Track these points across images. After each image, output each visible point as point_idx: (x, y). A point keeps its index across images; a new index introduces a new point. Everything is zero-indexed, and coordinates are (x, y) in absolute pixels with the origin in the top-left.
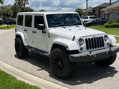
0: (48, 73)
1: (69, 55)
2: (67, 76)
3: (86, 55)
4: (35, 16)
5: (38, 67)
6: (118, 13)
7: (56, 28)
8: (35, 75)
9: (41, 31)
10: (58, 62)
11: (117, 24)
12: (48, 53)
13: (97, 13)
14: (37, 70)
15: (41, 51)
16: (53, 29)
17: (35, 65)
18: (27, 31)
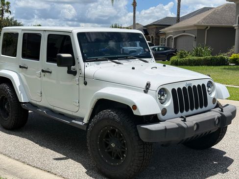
0: (82, 166)
1: (137, 126)
2: (133, 174)
3: (177, 126)
4: (49, 36)
5: (54, 152)
6: (195, 38)
7: (99, 64)
8: (52, 173)
9: (66, 69)
10: (108, 141)
11: (195, 58)
12: (82, 119)
13: (152, 37)
14: (55, 159)
15: (62, 115)
16: (92, 66)
17: (47, 148)
18: (27, 68)
